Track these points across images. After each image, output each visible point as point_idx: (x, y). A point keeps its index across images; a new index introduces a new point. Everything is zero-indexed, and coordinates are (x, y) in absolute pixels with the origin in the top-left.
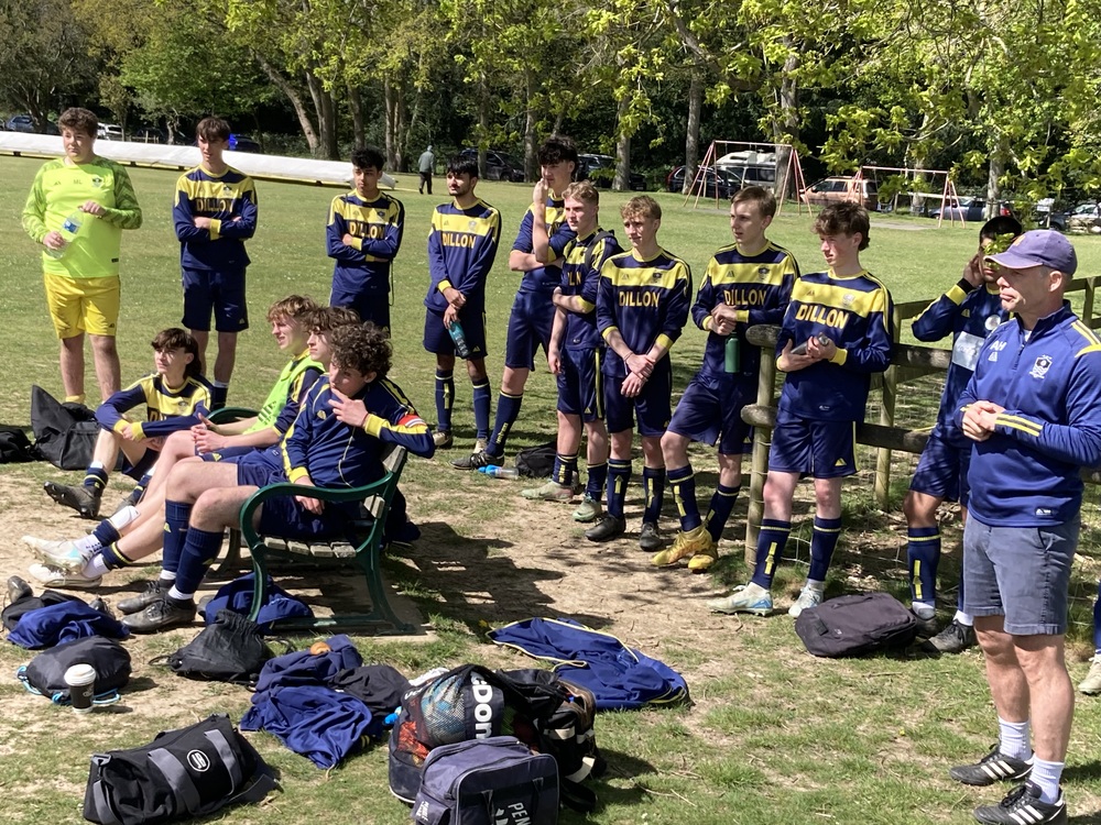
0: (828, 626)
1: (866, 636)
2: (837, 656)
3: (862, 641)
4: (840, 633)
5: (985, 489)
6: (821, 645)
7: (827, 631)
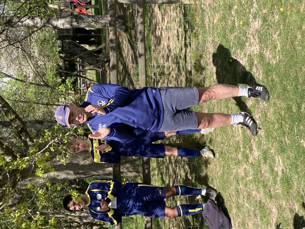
0: (220, 226)
1: (219, 211)
2: (229, 219)
3: (221, 212)
4: (221, 221)
5: (151, 110)
6: (228, 226)
7: (222, 226)
